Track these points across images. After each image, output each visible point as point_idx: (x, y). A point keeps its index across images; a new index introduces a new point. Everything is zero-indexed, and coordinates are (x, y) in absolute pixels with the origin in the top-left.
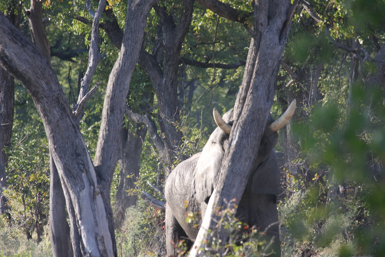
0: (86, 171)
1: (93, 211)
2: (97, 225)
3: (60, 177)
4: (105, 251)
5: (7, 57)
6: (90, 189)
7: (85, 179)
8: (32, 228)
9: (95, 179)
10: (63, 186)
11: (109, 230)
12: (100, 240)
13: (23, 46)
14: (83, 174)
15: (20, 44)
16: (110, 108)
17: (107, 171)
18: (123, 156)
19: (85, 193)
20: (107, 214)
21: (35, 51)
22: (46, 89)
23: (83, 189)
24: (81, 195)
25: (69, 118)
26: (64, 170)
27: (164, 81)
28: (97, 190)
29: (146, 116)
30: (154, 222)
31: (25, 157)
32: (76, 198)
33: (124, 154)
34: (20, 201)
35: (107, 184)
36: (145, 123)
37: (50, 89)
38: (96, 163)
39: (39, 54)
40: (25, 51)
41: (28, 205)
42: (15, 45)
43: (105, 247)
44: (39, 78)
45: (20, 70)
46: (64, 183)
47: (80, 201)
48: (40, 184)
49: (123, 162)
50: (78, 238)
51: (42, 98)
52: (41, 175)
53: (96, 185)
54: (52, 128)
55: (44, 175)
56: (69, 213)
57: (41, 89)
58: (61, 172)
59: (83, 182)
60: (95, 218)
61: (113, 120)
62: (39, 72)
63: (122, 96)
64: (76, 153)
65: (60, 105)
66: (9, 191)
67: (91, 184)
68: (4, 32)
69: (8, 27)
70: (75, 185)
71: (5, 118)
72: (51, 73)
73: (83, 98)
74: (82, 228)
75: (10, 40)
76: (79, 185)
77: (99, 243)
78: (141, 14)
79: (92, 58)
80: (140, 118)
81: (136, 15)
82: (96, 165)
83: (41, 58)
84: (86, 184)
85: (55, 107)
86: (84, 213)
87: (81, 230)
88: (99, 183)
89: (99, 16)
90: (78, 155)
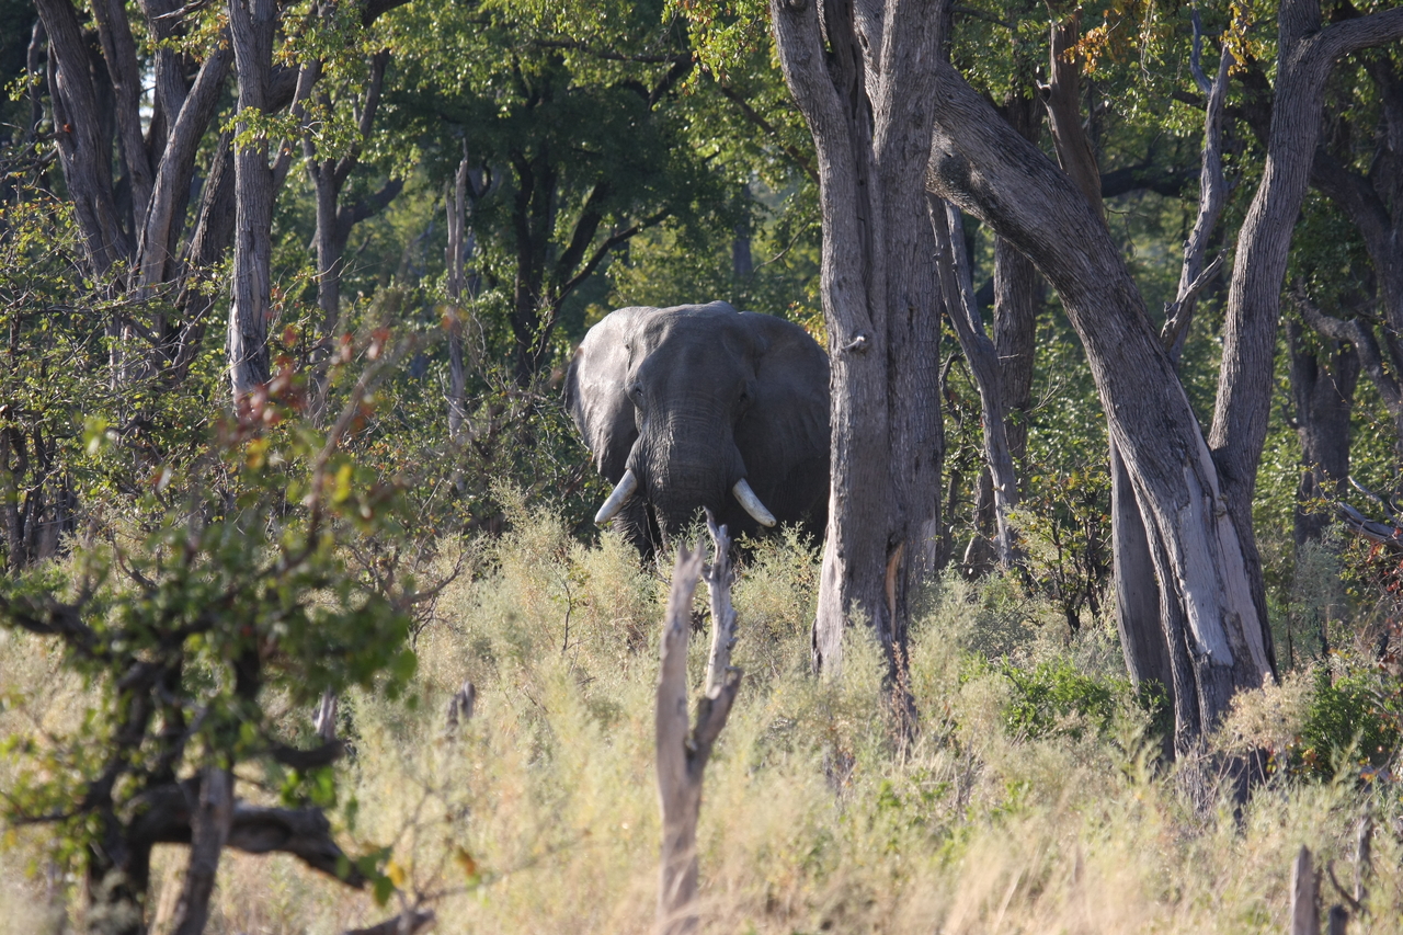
0: (1192, 461)
1: (1213, 555)
2: (1222, 589)
3: (1132, 479)
4: (1245, 649)
5: (994, 199)
6: (1204, 503)
7: (1190, 481)
8: (1078, 599)
9: (1214, 480)
10: (1138, 499)
11: (1253, 599)
12: (1233, 624)
13: (1031, 171)
14: (1185, 470)
15: (1024, 168)
16: (1244, 310)
17: (1241, 458)
18: (1308, 418)
19: (1191, 514)
20: (1245, 561)
21: (1060, 182)
22: (1090, 271)
23: (1186, 505)
24: (1182, 518)
25: (1147, 338)
26: (1138, 461)
27: (1393, 237)
28: (1220, 505)
29: (1352, 322)
30: (1371, 575)
31: (1080, 431)
32: (1170, 525)
33: (1312, 415)
34: (1046, 537)
35: (1242, 491)
36: (1352, 338)
37: (1100, 271)
38: (1216, 441)
39: (1071, 189)
40: (1036, 184)
41: (1067, 546)
42: (1012, 171)
43: (1243, 640)
44: (1071, 247)
45: (1027, 229)
46: (1141, 491)
47: (1180, 532)
48: (1094, 494)
49: (1309, 434)
50: (1180, 620)
51: (1081, 293)
52: (1094, 475)
53: (1217, 494)
54: (1106, 362)
55: (1101, 473)
56: (1155, 562)
57: (1077, 271)
58: (1131, 467)
59: (1185, 487)
60: (1217, 571)
61: (1253, 338)
62: (1072, 232)
63: (1272, 280)
64: (1166, 420)
65: (1123, 308)
66: (1021, 513)
67: (1205, 491)
68: (986, 141)
69: (996, 130)
70: (1165, 495)
71: (1014, 342)
72: (1100, 233)
73: (1190, 288)
74: (1188, 596)
75: (1000, 158)
76: (1177, 495)
77: (1231, 630)
78: (1311, 83)
79: (1208, 192)
80: (1340, 327)
81: (1298, 87)
82: (1214, 447)
83: (1076, 198)
84: (1194, 492)
85: (1112, 313)
86: (1189, 561)
87: (1184, 601)
88: (1223, 489)
89: (1220, 91)
90: (1171, 424)
